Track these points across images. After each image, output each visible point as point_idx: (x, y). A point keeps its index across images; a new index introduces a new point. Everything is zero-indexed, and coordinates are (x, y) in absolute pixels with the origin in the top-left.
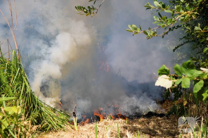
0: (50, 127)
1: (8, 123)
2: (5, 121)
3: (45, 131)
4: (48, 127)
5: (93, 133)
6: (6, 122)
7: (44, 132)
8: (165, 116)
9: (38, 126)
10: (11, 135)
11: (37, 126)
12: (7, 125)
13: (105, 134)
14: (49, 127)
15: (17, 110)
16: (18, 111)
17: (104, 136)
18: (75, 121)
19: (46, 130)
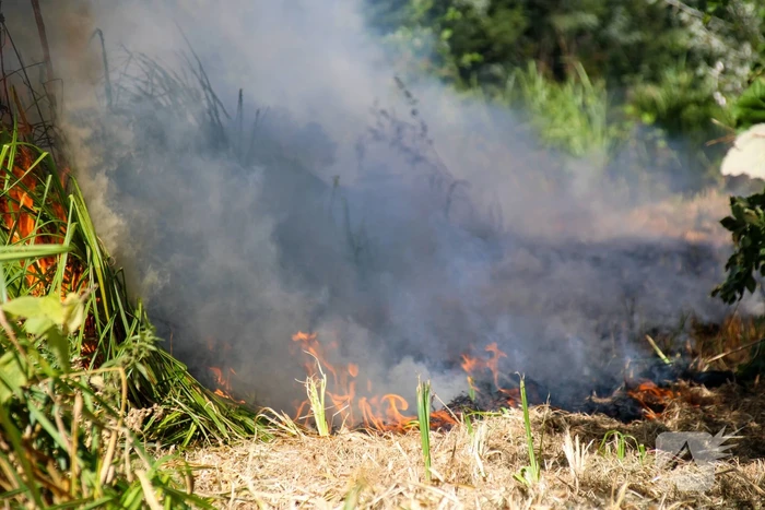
0: (198, 427)
1: (26, 373)
2: (8, 362)
3: (174, 442)
4: (187, 426)
5: (400, 448)
6: (17, 368)
7: (173, 447)
8: (732, 381)
9: (149, 410)
10: (38, 428)
11: (144, 410)
12: (22, 381)
13: (462, 446)
14: (193, 428)
15: (65, 311)
16: (70, 317)
17: (457, 457)
18: (315, 393)
19: (181, 441)
